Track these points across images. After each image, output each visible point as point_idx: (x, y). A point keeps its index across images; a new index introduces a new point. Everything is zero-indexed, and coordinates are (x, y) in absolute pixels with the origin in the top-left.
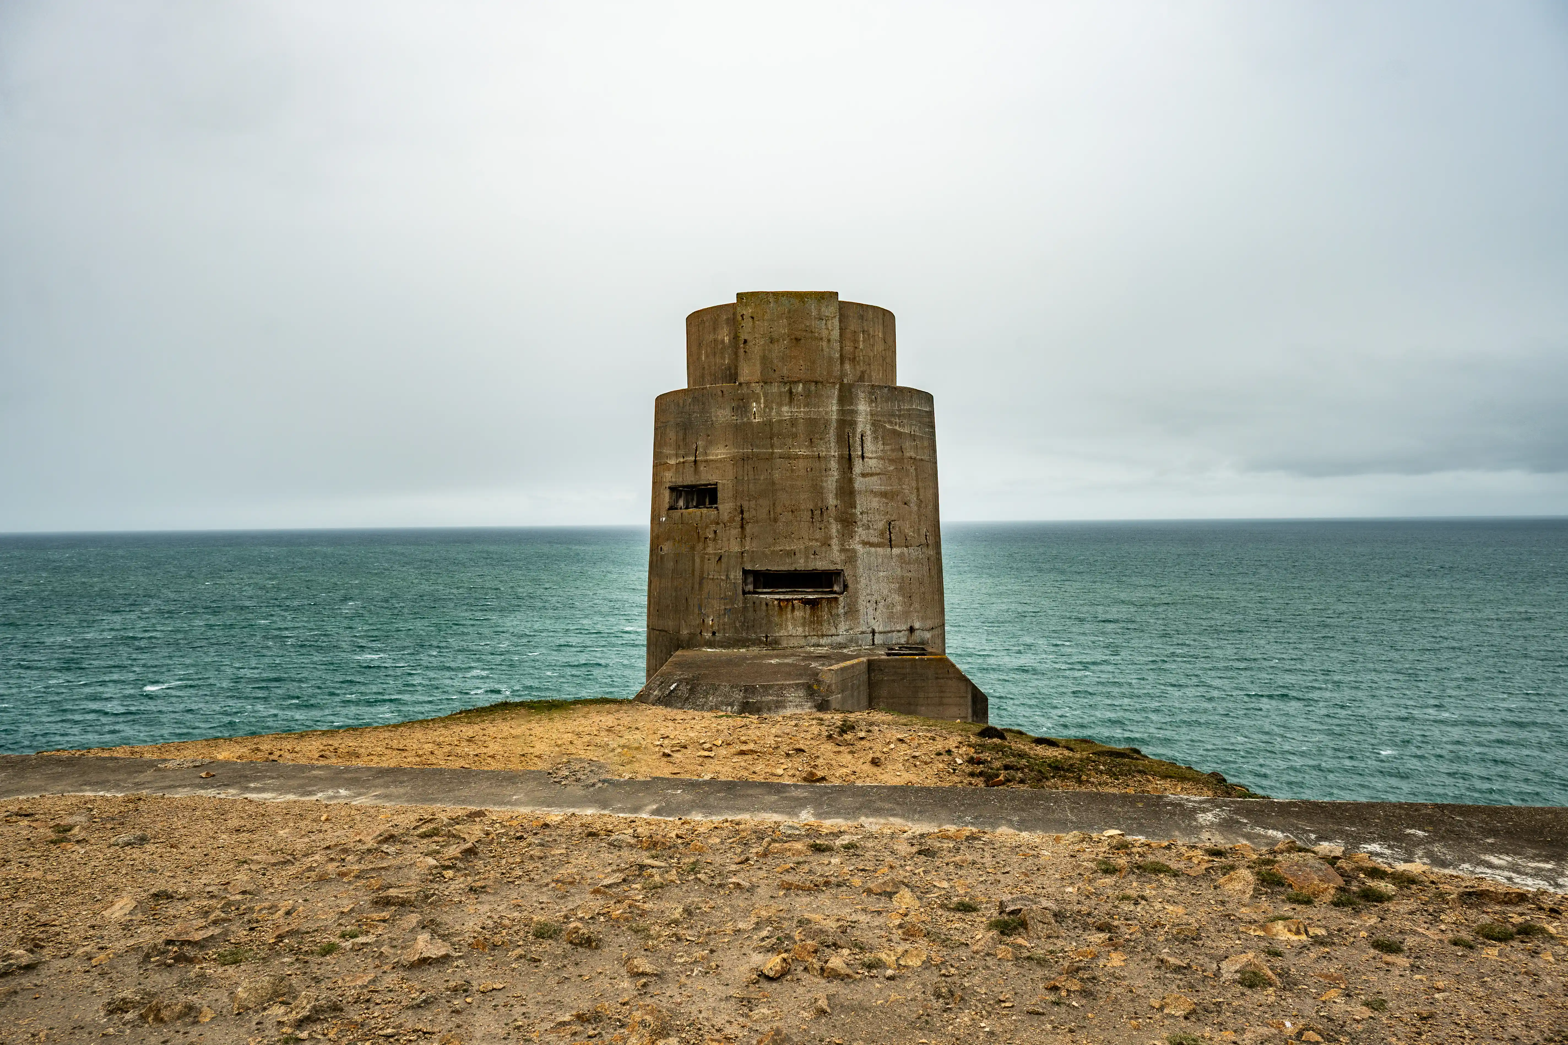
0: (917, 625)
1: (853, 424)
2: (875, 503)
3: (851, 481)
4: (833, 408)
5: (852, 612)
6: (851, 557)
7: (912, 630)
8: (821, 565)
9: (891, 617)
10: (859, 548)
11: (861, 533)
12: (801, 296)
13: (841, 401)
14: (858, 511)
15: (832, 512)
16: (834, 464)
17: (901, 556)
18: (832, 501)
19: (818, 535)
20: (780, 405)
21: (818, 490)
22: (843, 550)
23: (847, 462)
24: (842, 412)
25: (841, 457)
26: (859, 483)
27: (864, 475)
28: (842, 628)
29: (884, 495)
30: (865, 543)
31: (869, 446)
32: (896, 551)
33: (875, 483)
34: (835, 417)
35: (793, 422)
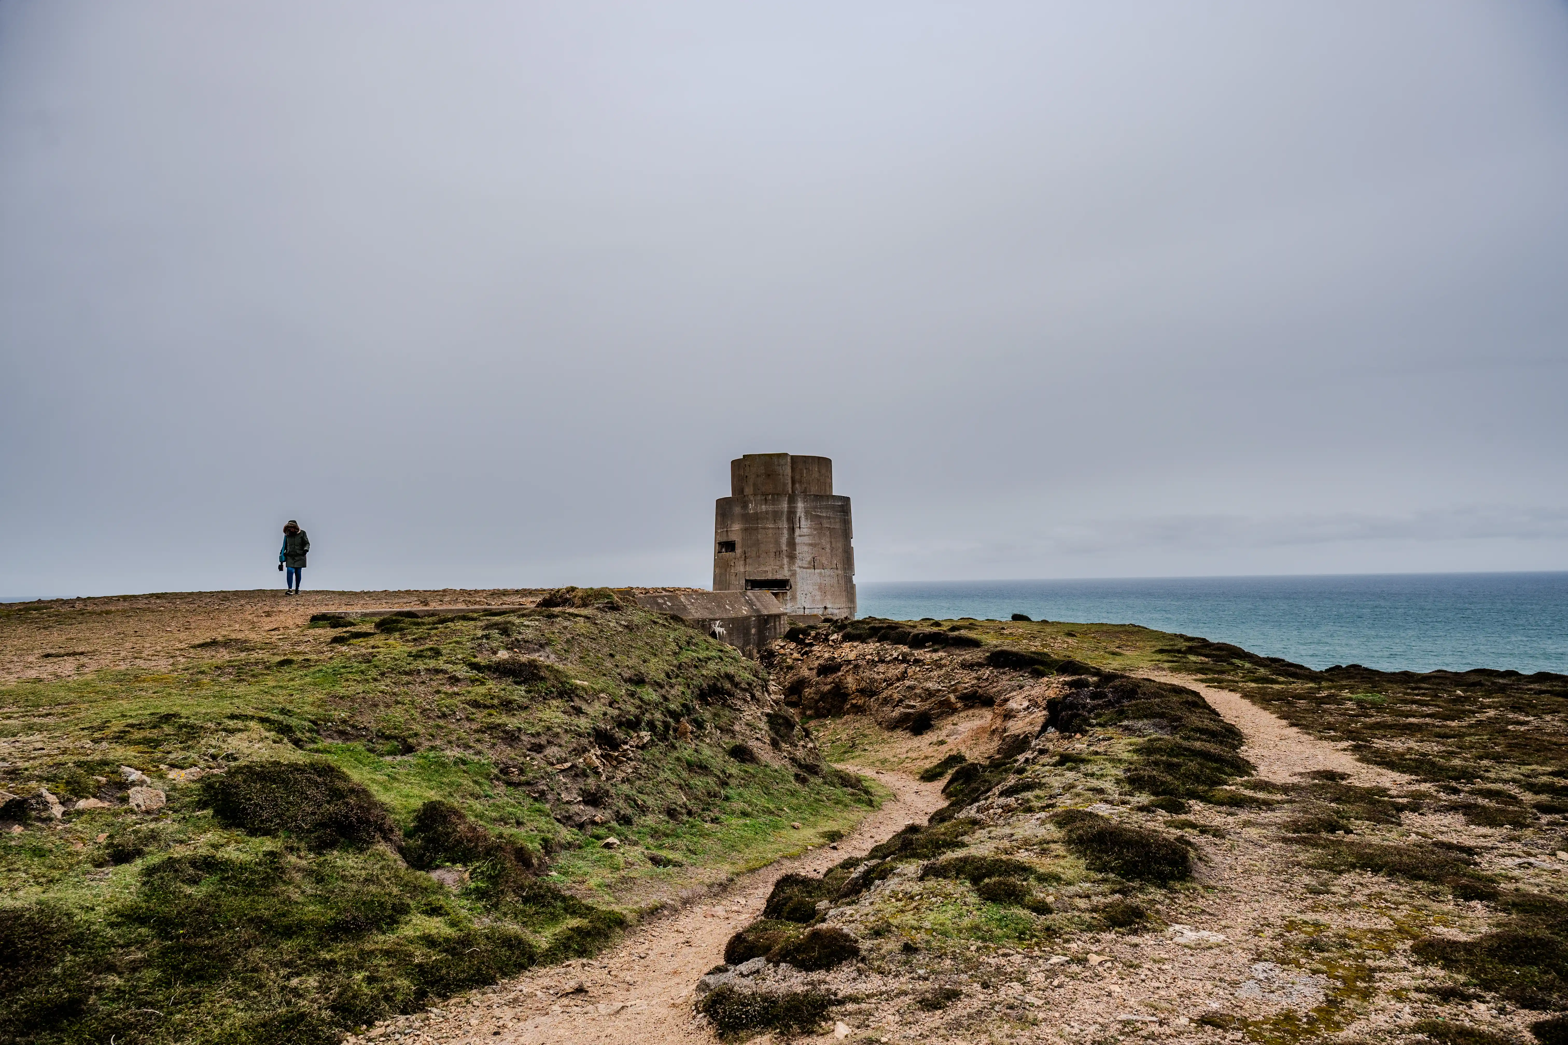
0: (828, 606)
1: (795, 513)
2: (806, 549)
3: (794, 539)
4: (785, 506)
5: (794, 598)
6: (794, 574)
7: (825, 608)
8: (779, 577)
9: (814, 601)
10: (798, 570)
11: (798, 562)
12: (770, 456)
13: (789, 502)
14: (797, 552)
15: (784, 552)
16: (785, 532)
17: (820, 574)
18: (784, 548)
19: (778, 563)
20: (761, 505)
21: (777, 543)
22: (790, 570)
23: (792, 530)
24: (789, 507)
25: (789, 528)
26: (798, 540)
27: (800, 536)
28: (789, 605)
29: (811, 545)
30: (800, 567)
31: (803, 522)
32: (817, 571)
33: (806, 540)
34: (786, 510)
35: (767, 512)
